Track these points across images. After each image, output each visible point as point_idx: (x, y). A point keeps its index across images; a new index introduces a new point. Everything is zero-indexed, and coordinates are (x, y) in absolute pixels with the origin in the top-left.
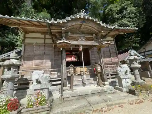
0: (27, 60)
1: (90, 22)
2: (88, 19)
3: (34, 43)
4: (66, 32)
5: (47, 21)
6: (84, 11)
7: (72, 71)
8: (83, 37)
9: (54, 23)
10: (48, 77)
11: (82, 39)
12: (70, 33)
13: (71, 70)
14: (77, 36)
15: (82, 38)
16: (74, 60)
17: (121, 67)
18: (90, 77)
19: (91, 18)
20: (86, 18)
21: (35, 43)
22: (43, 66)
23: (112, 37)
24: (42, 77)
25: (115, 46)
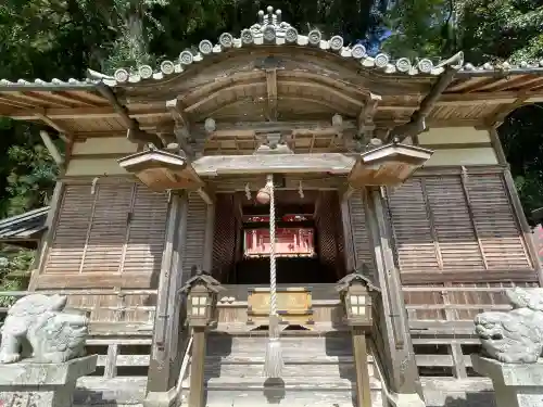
0: (64, 246)
1: (302, 56)
2: (291, 47)
3: (95, 176)
4: (195, 121)
5: (97, 78)
6: (274, 12)
7: (199, 306)
8: (278, 136)
9: (128, 83)
10: (67, 329)
11: (274, 147)
12: (210, 123)
13: (195, 301)
14: (250, 133)
15: (274, 138)
16: (304, 249)
17: (515, 306)
18: (323, 348)
19: (303, 40)
20: (280, 42)
21: (99, 176)
22: (115, 274)
23: (478, 127)
24: (44, 325)
25: (502, 176)
